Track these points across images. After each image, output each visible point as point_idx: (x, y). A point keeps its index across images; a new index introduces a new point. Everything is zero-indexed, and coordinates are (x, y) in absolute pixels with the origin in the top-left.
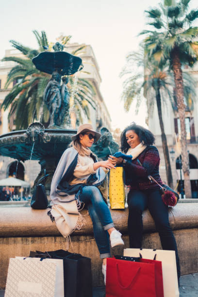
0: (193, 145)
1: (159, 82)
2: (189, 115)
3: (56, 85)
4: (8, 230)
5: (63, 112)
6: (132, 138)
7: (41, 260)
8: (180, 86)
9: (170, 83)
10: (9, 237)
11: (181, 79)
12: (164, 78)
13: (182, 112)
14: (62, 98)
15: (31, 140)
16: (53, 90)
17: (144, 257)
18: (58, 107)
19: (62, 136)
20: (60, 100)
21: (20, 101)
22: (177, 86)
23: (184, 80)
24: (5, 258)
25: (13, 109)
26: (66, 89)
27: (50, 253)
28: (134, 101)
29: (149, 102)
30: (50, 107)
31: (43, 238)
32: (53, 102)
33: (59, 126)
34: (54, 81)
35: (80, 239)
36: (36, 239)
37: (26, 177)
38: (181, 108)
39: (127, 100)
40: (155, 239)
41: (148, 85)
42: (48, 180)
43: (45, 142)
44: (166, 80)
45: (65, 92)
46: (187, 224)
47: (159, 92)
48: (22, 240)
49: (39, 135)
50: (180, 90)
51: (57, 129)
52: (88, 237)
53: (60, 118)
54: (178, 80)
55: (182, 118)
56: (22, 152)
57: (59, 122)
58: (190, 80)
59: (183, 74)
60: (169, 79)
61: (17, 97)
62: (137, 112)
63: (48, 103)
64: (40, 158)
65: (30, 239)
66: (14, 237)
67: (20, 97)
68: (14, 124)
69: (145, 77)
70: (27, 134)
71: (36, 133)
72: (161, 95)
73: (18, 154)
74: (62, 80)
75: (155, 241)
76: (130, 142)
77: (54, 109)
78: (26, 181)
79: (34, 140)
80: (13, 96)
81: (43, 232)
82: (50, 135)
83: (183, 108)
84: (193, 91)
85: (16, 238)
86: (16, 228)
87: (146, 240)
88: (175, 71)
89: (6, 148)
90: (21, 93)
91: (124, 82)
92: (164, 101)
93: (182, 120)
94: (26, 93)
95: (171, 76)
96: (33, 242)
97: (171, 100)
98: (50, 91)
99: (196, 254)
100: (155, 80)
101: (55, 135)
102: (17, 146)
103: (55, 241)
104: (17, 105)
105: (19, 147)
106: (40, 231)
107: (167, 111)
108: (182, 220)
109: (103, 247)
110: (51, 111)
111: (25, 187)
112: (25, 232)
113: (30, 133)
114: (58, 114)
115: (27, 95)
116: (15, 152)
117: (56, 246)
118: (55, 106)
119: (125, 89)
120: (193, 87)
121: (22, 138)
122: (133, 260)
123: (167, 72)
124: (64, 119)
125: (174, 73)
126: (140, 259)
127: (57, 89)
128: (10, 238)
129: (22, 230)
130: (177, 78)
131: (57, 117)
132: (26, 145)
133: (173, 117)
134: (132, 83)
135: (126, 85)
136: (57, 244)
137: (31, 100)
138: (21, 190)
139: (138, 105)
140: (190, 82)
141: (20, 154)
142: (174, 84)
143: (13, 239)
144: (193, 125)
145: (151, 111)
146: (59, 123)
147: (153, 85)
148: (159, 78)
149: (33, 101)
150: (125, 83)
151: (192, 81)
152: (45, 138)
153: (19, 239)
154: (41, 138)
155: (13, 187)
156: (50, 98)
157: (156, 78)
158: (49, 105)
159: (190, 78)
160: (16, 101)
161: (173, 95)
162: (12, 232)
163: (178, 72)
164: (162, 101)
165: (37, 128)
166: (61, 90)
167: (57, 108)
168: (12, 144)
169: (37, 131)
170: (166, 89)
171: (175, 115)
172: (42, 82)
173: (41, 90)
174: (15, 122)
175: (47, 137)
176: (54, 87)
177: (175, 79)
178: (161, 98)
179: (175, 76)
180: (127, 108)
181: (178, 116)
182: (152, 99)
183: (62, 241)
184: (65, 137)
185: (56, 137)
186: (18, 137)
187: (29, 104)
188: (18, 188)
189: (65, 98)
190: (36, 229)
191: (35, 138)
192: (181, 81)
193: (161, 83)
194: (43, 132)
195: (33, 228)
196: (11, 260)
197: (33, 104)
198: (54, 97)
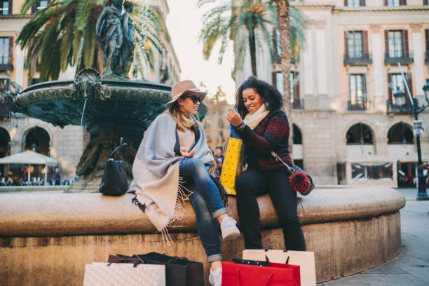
0: (297, 110)
1: (254, 18)
2: (293, 68)
3: (115, 14)
4: (74, 225)
5: (125, 55)
6: (252, 99)
7: (135, 266)
8: (285, 25)
9: (269, 20)
10: (75, 235)
11: (286, 15)
12: (261, 12)
13: (286, 63)
14: (124, 33)
15: (81, 95)
16: (111, 21)
17: (271, 261)
18: (118, 47)
19: (129, 91)
20: (121, 37)
21: (47, 35)
22: (281, 25)
23: (291, 18)
24: (69, 266)
25: (36, 46)
26: (129, 19)
27: (141, 256)
28: (218, 44)
29: (239, 47)
30: (106, 47)
31: (125, 237)
32: (110, 39)
33: (119, 75)
34: (113, 7)
35: (178, 238)
36: (116, 237)
37: (53, 151)
38: (285, 58)
39: (208, 42)
40: (277, 236)
41: (238, 21)
42: (103, 155)
43: (103, 99)
44: (264, 15)
45: (129, 24)
46: (319, 216)
47: (253, 33)
48: (95, 240)
49: (93, 88)
50: (285, 31)
51: (117, 79)
52: (189, 235)
53: (121, 63)
54: (283, 17)
55: (286, 72)
56: (63, 112)
57: (119, 69)
58: (298, 17)
59: (290, 8)
60: (268, 15)
61: (42, 29)
62: (221, 60)
63: (103, 40)
64: (89, 123)
65: (107, 238)
66: (83, 235)
67: (46, 28)
68: (38, 71)
69: (234, 9)
70: (76, 86)
71: (90, 84)
72: (256, 37)
73: (56, 115)
74: (123, 6)
75: (278, 241)
76: (250, 105)
77: (112, 50)
78: (53, 157)
79: (85, 95)
80: (35, 26)
81: (127, 228)
82: (110, 88)
83: (288, 57)
84: (302, 35)
85: (86, 237)
86: (87, 222)
87: (266, 238)
88: (280, 4)
89: (38, 105)
90: (48, 22)
91: (205, 15)
92: (260, 46)
93: (286, 76)
94: (58, 24)
95: (272, 10)
96: (111, 241)
97: (269, 45)
98: (106, 23)
99: (328, 256)
100: (250, 15)
101: (118, 88)
102: (56, 103)
103: (143, 240)
104: (42, 41)
105: (60, 105)
106: (122, 227)
107: (263, 60)
108: (313, 212)
109: (212, 245)
110: (108, 52)
111: (51, 165)
112: (101, 228)
113: (80, 83)
114: (118, 57)
115: (59, 26)
116: (52, 112)
117: (144, 247)
118: (113, 45)
119: (205, 26)
120: (300, 28)
121: (67, 91)
122: (259, 264)
123: (268, 5)
124: (127, 66)
125: (278, 6)
126: (267, 263)
127: (117, 20)
128: (77, 237)
129: (96, 225)
130: (281, 14)
131: (116, 61)
132: (72, 101)
133: (271, 70)
134: (215, 16)
135: (206, 19)
136: (146, 245)
137: (64, 35)
138: (45, 171)
139: (222, 50)
140: (298, 20)
141: (59, 116)
142: (275, 22)
143: (81, 238)
144: (298, 83)
145: (241, 59)
146: (119, 71)
147: (246, 21)
148: (254, 13)
149: (67, 36)
150: (206, 17)
151: (300, 19)
152: (102, 92)
153: (91, 238)
154: (97, 92)
155: (32, 165)
156: (106, 32)
157: (250, 12)
158: (104, 43)
159: (299, 15)
160: (40, 35)
161: (272, 38)
162: (81, 229)
163: (284, 5)
164: (257, 46)
165: (90, 77)
166: (122, 22)
167: (116, 48)
168: (50, 100)
169: (91, 82)
170: (264, 29)
171: (274, 67)
172: (82, 8)
173: (80, 20)
174: (39, 68)
175: (107, 91)
176: (111, 16)
177: (279, 14)
178: (256, 42)
179: (278, 11)
180: (207, 53)
181: (278, 68)
182: (243, 42)
183: (153, 240)
184: (132, 92)
185: (120, 92)
186: (60, 90)
187: (60, 40)
188: (40, 167)
189: (129, 34)
190: (116, 223)
191: (87, 91)
192: (287, 19)
193: (258, 20)
194: (100, 83)
195: (112, 223)
196: (88, 267)
197: (68, 41)
198: (112, 31)
